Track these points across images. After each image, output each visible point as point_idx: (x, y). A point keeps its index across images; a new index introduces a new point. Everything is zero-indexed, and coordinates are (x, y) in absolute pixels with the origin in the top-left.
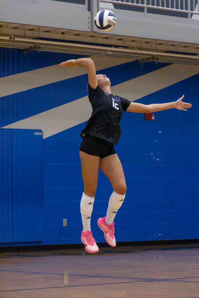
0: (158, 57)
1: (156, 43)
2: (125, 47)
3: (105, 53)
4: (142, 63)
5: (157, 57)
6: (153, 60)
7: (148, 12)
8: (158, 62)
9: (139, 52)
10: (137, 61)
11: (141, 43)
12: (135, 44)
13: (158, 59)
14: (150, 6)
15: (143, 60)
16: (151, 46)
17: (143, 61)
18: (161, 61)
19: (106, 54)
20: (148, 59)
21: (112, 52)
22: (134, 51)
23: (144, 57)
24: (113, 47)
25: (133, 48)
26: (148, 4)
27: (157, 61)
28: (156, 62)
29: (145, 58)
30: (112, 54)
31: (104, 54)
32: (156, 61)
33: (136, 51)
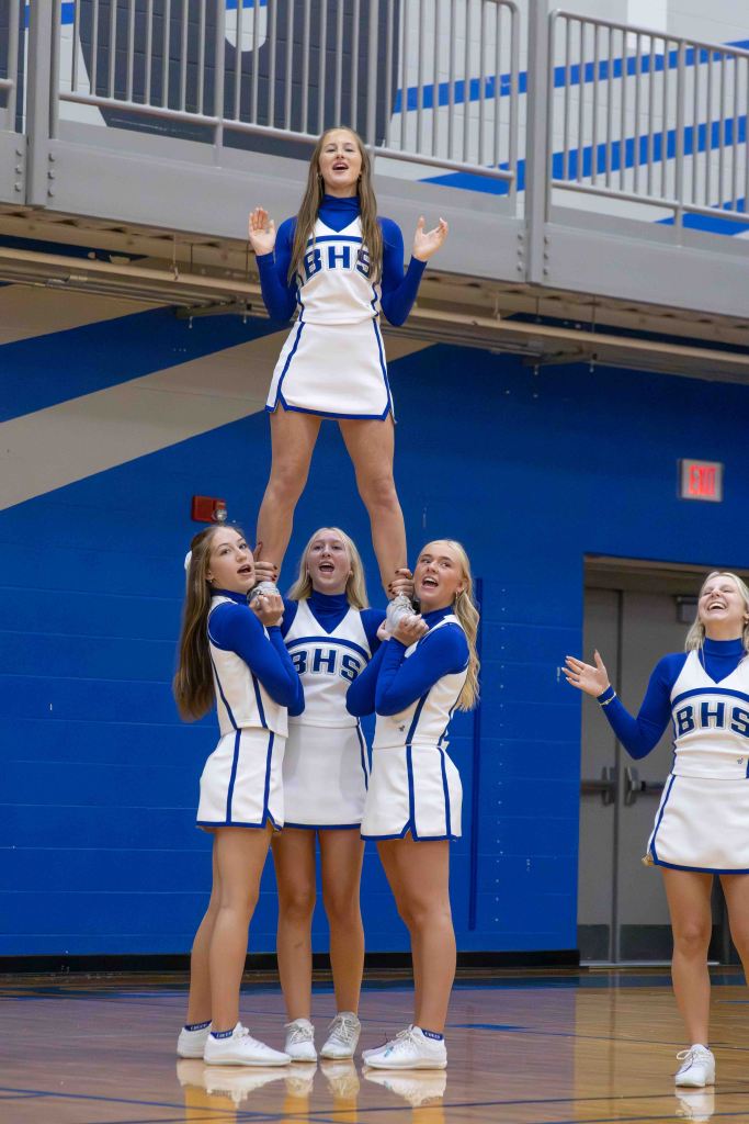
0: (250, 302)
1: (245, 249)
2: (135, 258)
3: (65, 276)
4: (191, 318)
5: (246, 301)
6: (231, 310)
7: (227, 143)
8: (249, 317)
9: (183, 279)
10: (173, 310)
11: (192, 245)
12: (173, 251)
13: (249, 307)
14: (236, 122)
15: (196, 306)
16: (225, 257)
17: (199, 313)
18: (258, 314)
19: (66, 280)
20: (214, 303)
21: (88, 276)
22: (169, 277)
23: (201, 298)
24: (92, 255)
25: (163, 264)
26: (229, 114)
27: (247, 313)
28: (242, 317)
29: (204, 301)
30: (87, 282)
31: (60, 281)
32: (241, 313)
33: (176, 278)
